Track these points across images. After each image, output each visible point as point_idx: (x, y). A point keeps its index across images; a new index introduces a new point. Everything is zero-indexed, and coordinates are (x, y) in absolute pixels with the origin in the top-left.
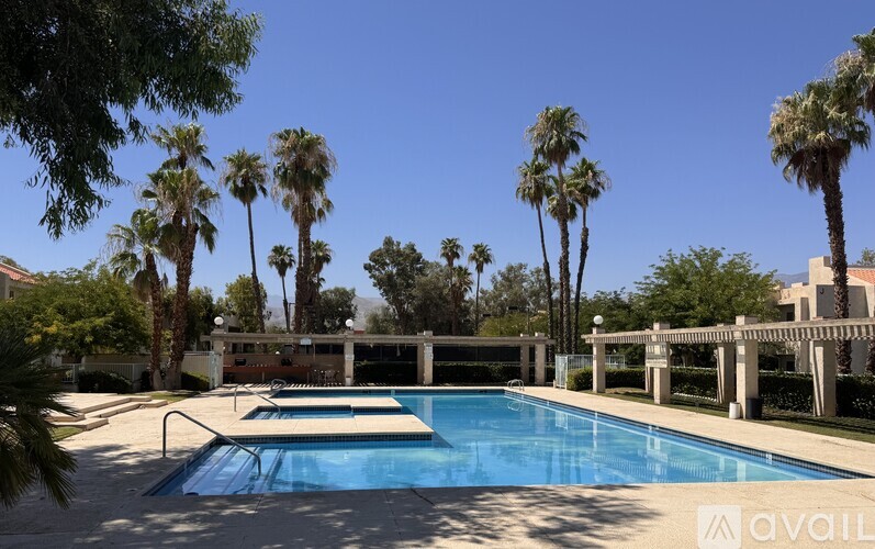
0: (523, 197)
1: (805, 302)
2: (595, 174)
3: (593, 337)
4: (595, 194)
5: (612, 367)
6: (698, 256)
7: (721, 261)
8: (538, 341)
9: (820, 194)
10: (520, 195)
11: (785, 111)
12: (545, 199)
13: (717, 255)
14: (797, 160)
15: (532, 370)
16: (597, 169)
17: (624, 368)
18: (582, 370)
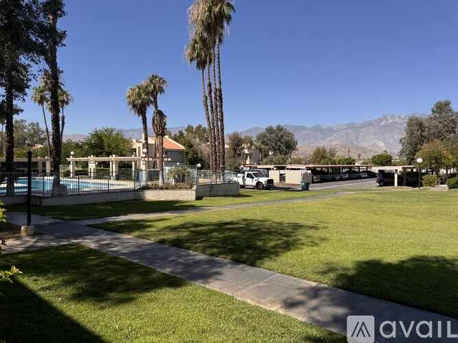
0: (35, 100)
1: (139, 148)
2: (67, 95)
3: (70, 159)
4: (67, 103)
5: (76, 169)
6: (106, 131)
7: (114, 133)
8: (47, 160)
9: (141, 117)
10: (33, 99)
11: (131, 91)
12: (45, 102)
13: (112, 130)
14: (134, 106)
15: (44, 171)
16: (68, 93)
17: (80, 169)
18: (66, 170)
